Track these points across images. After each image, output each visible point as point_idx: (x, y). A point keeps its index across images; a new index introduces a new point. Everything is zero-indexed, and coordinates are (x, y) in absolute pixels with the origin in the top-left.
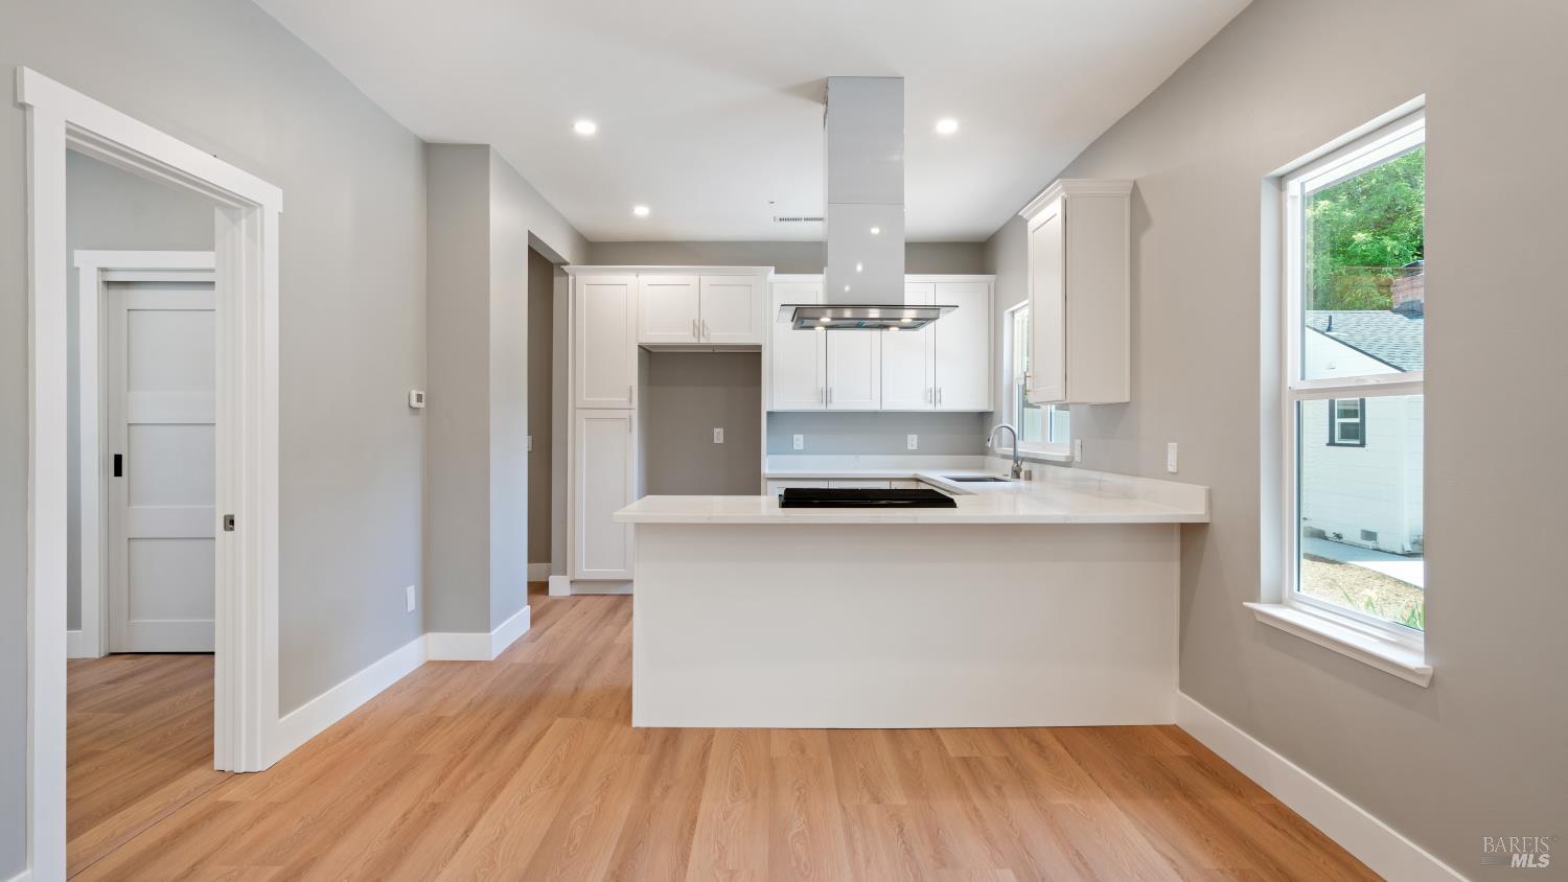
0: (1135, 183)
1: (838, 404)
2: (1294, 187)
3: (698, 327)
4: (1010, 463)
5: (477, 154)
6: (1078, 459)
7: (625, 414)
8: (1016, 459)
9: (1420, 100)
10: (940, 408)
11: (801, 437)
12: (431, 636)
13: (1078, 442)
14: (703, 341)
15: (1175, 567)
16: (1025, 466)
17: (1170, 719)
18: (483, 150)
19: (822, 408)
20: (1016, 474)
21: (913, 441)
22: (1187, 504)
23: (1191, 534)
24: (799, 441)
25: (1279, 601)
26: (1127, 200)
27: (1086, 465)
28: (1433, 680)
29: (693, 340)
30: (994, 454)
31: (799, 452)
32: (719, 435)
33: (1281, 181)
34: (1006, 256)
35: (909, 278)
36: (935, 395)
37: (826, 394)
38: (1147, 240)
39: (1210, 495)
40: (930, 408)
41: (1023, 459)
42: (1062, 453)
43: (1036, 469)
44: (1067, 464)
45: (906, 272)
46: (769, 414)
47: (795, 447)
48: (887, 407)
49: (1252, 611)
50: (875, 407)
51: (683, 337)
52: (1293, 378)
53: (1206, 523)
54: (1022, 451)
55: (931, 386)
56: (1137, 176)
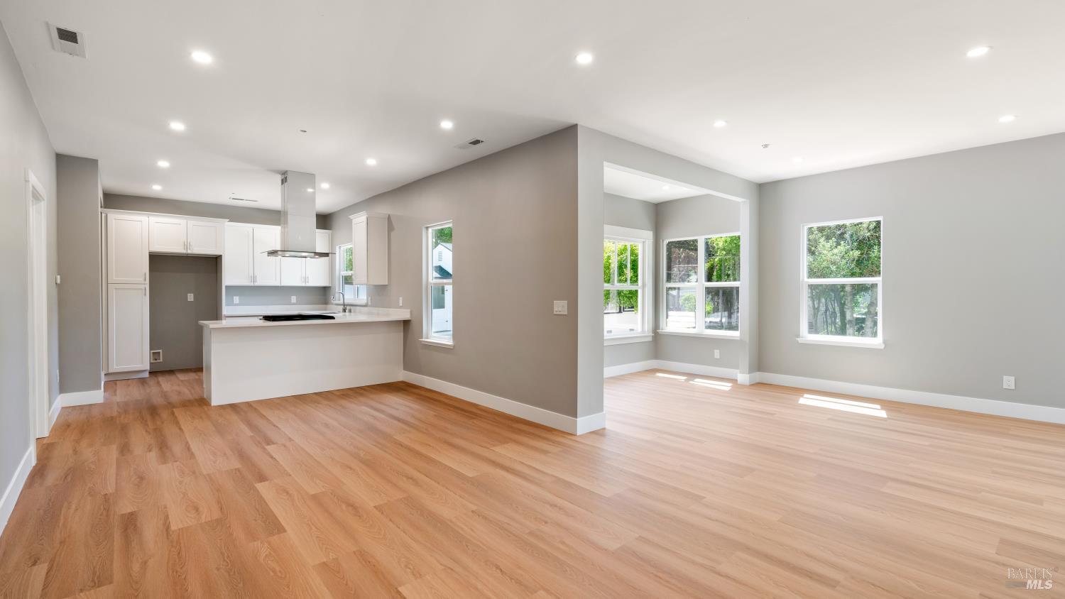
0: (389, 215)
1: (258, 283)
2: (430, 230)
3: (186, 246)
4: (341, 307)
6: (369, 303)
7: (143, 287)
8: (344, 305)
9: (450, 221)
10: (308, 285)
13: (370, 298)
14: (189, 252)
15: (402, 334)
16: (348, 308)
17: (401, 378)
18: (94, 162)
19: (252, 284)
20: (344, 311)
21: (294, 299)
22: (405, 315)
23: (406, 323)
24: (236, 299)
25: (427, 338)
26: (387, 220)
27: (375, 306)
29: (184, 251)
30: (332, 304)
31: (236, 305)
32: (191, 297)
33: (427, 228)
34: (338, 223)
36: (306, 279)
37: (254, 278)
38: (392, 234)
39: (411, 312)
40: (304, 285)
41: (347, 305)
42: (363, 303)
43: (355, 309)
44: (366, 306)
46: (226, 287)
47: (235, 302)
48: (283, 285)
49: (421, 341)
50: (277, 284)
51: (177, 249)
52: (430, 280)
53: (410, 319)
54: (346, 302)
55: (304, 275)
56: (389, 213)
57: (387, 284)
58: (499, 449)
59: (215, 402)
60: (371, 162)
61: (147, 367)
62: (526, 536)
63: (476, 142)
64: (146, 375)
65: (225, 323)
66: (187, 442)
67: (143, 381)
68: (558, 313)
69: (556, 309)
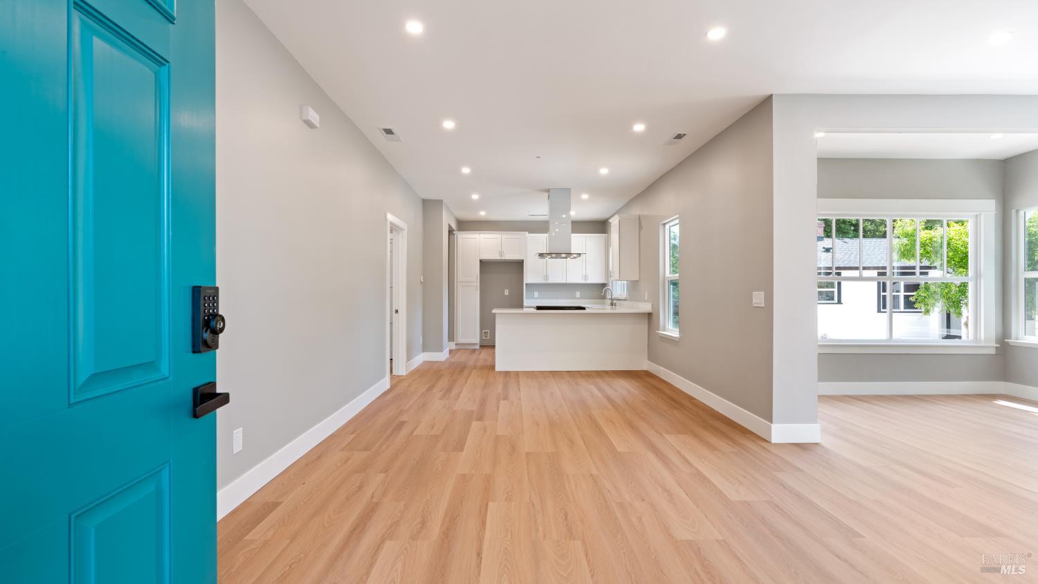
0: (640, 216)
1: (550, 281)
2: (667, 226)
3: (501, 254)
4: (610, 301)
5: (439, 203)
6: (628, 298)
7: (475, 284)
8: (612, 299)
9: (677, 216)
10: (587, 282)
11: (537, 293)
12: (425, 353)
13: (628, 293)
14: (503, 258)
15: (647, 326)
16: (614, 302)
17: (645, 368)
18: (442, 201)
19: (545, 282)
20: (613, 305)
21: (578, 294)
23: (650, 315)
24: (536, 294)
25: (664, 331)
26: (637, 221)
27: (631, 300)
28: (680, 339)
29: (499, 258)
31: (536, 298)
32: (507, 292)
33: (664, 224)
35: (572, 235)
36: (586, 277)
37: (546, 277)
39: (652, 305)
40: (584, 282)
41: (614, 299)
42: (623, 297)
43: (618, 302)
44: (625, 300)
45: (573, 232)
46: (526, 284)
48: (569, 282)
49: (659, 334)
50: (563, 281)
51: (496, 257)
52: (668, 274)
53: (651, 312)
54: (613, 297)
55: (584, 274)
56: (638, 214)
57: (638, 279)
58: (671, 439)
59: (497, 369)
60: (604, 171)
61: (478, 341)
62: (613, 504)
63: (679, 137)
64: (478, 347)
65: (525, 310)
66: (462, 390)
67: (474, 351)
68: (756, 305)
69: (754, 301)
